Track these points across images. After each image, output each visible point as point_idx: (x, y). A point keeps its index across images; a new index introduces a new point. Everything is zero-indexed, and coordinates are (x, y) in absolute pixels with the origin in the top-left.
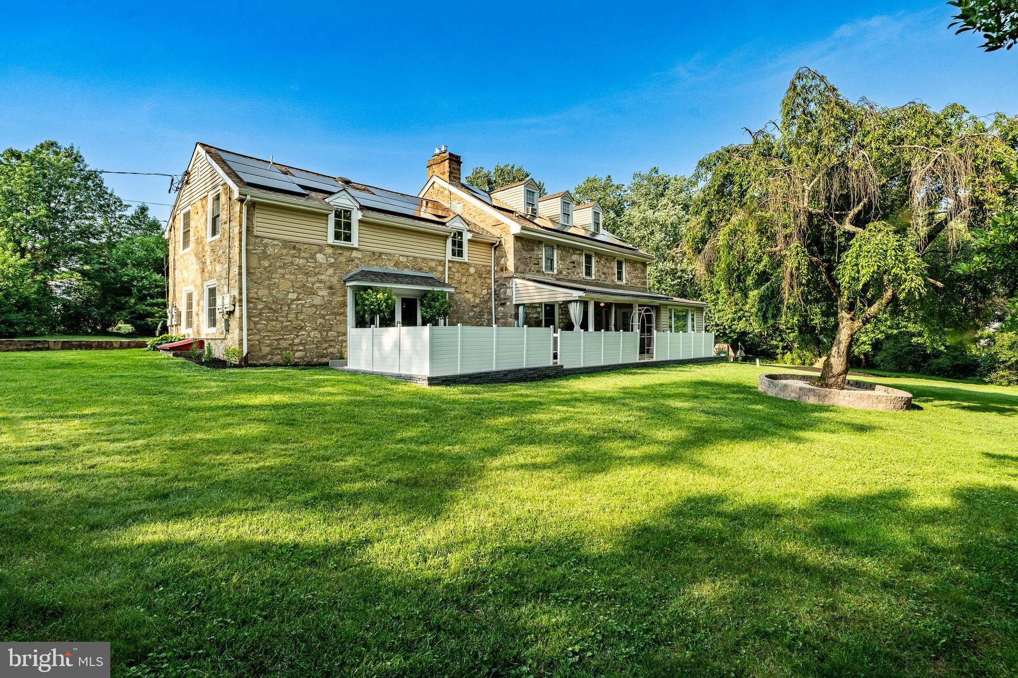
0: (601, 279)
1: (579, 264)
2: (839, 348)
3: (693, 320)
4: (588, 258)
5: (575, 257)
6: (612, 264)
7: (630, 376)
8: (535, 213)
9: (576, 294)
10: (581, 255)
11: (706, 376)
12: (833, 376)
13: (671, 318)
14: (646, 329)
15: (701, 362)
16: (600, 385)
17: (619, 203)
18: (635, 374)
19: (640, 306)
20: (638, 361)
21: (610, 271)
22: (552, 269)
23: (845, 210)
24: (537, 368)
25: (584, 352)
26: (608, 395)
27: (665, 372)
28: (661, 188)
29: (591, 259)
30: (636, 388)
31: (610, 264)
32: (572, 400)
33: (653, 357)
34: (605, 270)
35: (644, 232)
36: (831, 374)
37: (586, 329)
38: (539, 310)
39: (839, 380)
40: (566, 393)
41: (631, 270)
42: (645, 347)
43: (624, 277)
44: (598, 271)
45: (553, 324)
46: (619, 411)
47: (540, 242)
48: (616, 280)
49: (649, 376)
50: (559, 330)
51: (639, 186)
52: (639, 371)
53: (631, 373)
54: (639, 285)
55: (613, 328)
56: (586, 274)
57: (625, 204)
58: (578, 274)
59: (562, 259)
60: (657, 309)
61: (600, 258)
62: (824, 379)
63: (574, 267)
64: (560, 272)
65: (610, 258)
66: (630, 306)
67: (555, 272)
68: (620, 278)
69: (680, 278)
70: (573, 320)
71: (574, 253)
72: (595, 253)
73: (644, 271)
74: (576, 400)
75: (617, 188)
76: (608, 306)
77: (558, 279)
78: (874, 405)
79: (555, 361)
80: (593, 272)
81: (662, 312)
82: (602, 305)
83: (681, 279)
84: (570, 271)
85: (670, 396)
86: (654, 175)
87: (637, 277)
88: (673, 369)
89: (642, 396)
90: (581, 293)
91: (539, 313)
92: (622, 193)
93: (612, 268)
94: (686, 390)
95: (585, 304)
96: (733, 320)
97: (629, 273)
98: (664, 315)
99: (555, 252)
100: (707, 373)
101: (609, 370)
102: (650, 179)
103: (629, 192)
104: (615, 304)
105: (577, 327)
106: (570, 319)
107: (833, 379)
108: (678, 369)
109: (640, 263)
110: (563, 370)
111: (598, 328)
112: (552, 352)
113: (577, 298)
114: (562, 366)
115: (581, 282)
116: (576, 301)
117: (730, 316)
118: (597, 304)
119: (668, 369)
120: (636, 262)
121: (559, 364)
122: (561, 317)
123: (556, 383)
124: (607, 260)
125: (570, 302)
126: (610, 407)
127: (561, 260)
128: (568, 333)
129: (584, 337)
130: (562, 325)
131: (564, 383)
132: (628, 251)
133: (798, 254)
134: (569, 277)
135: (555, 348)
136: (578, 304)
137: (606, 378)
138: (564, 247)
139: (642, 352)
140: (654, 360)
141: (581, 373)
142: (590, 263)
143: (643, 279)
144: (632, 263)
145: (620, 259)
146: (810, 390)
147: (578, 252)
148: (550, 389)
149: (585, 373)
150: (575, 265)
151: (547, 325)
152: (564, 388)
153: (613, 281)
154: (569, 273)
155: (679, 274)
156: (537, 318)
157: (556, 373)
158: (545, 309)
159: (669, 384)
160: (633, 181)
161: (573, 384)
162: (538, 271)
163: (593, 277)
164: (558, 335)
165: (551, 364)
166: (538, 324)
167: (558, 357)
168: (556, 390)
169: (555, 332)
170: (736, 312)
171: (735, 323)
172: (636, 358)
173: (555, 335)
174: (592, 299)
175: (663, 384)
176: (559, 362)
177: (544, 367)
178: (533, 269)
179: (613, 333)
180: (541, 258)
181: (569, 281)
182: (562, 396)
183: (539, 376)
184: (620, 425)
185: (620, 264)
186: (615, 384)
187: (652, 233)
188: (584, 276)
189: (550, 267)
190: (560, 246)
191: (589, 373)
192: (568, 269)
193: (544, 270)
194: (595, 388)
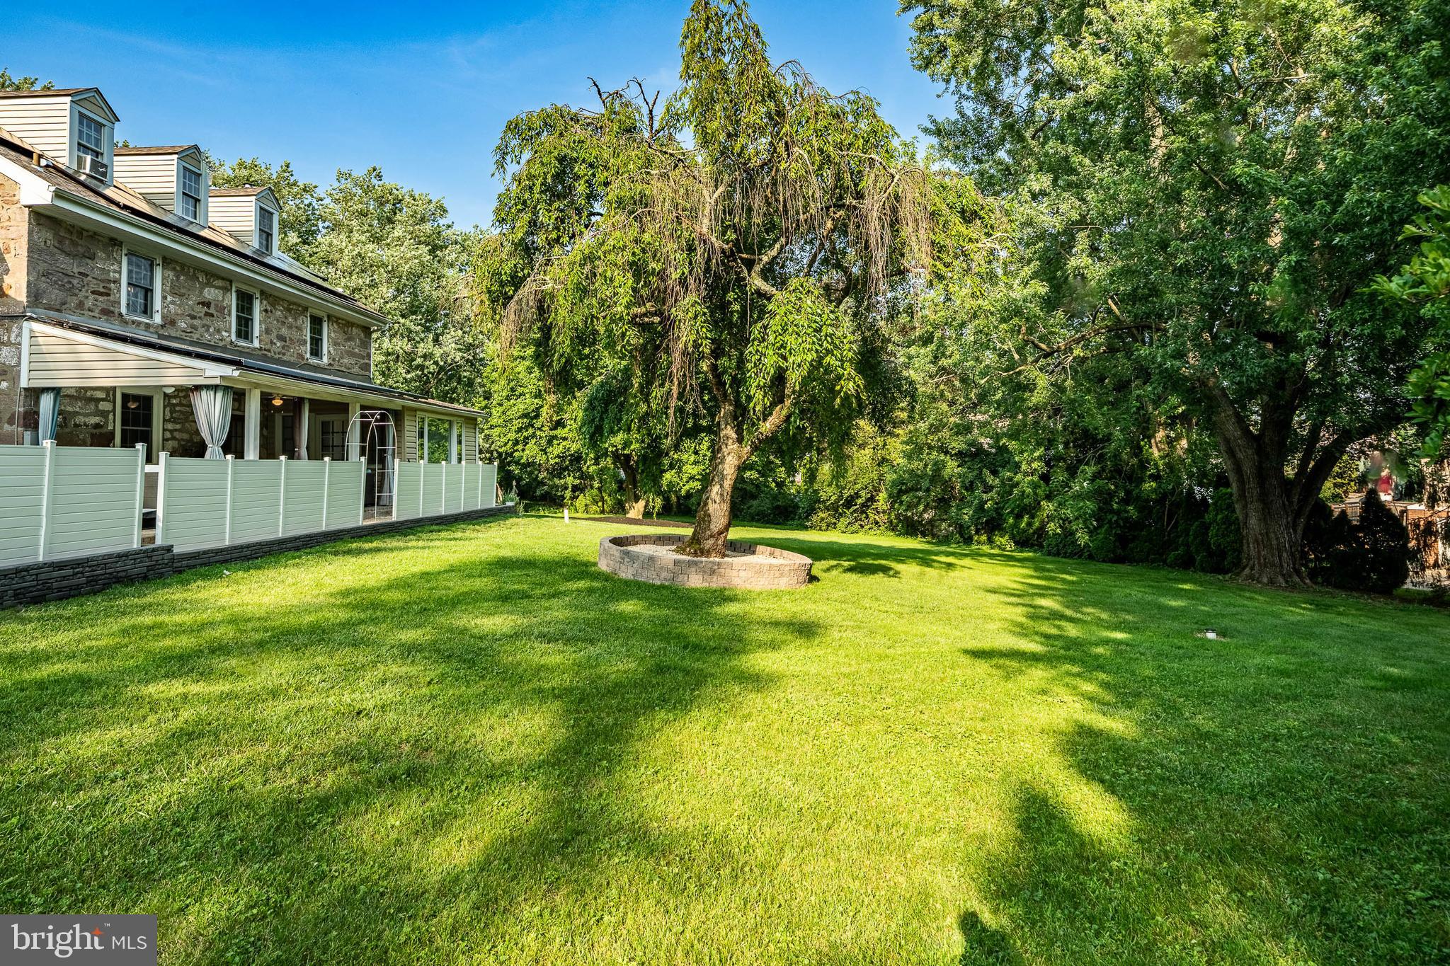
0: (274, 348)
1: (221, 309)
2: (722, 486)
3: (460, 442)
4: (245, 302)
5: (210, 294)
6: (300, 322)
7: (352, 561)
8: (104, 174)
9: (214, 372)
10: (226, 290)
11: (500, 547)
12: (712, 536)
13: (421, 435)
14: (376, 454)
15: (476, 518)
16: (280, 589)
17: (308, 220)
18: (359, 552)
19: (363, 408)
20: (361, 522)
21: (295, 334)
22: (147, 310)
23: (754, 253)
24: (87, 560)
25: (233, 509)
26: (308, 619)
27: (421, 543)
28: (388, 207)
29: (251, 303)
30: (370, 590)
31: (296, 320)
32: (198, 653)
33: (389, 513)
34: (284, 331)
35: (356, 281)
36: (708, 533)
37: (240, 455)
38: (104, 406)
39: (720, 542)
40: (181, 630)
41: (341, 338)
42: (374, 493)
43: (325, 351)
44: (268, 331)
45: (146, 438)
46: (351, 672)
47: (114, 242)
48: (308, 355)
49: (391, 555)
50: (163, 456)
51: (348, 197)
52: (367, 546)
53: (349, 552)
54: (356, 370)
55: (304, 452)
56: (239, 335)
57: (320, 225)
58: (218, 331)
59: (174, 290)
60: (398, 415)
61: (273, 305)
62: (698, 542)
63: (207, 314)
64: (169, 322)
65: (295, 307)
66: (342, 408)
67: (158, 319)
68: (316, 352)
69: (421, 367)
70: (205, 434)
71: (209, 284)
72: (262, 293)
73: (365, 344)
74: (213, 652)
75: (305, 190)
76: (294, 405)
77: (161, 337)
78: (776, 580)
79: (148, 533)
80: (256, 332)
81: (407, 423)
82: (277, 402)
83: (422, 370)
84: (196, 322)
85: (455, 603)
86: (374, 181)
87: (351, 354)
88: (434, 536)
89: (393, 610)
90: (229, 371)
91: (104, 414)
92: (315, 203)
93: (299, 329)
94: (479, 584)
95: (239, 397)
96: (516, 442)
97: (335, 344)
98: (410, 429)
99: (158, 274)
100: (498, 541)
101: (298, 549)
102: (368, 190)
103: (327, 201)
104: (311, 401)
105: (214, 450)
106: (197, 432)
107: (711, 541)
108: (443, 534)
109: (358, 326)
110: (173, 559)
111: (267, 452)
112: (138, 512)
113: (217, 382)
114: (169, 549)
115: (224, 349)
116: (215, 388)
117: (512, 436)
118: (266, 399)
119: (424, 536)
120: (350, 324)
121: (159, 542)
122: (170, 426)
123: (148, 599)
124: (289, 310)
125: (198, 388)
126: (319, 659)
127: (174, 294)
128: (188, 464)
129: (234, 473)
130: (170, 444)
131: (175, 594)
132: (335, 299)
133: (696, 317)
134: (195, 337)
135: (150, 499)
136: (219, 395)
137: (293, 571)
138: (183, 266)
139: (369, 503)
140: (394, 518)
141: (225, 561)
142: (250, 310)
143: (363, 358)
144: (345, 325)
145: (318, 313)
146: (690, 564)
147: (219, 283)
148: (126, 622)
149: (236, 559)
150: (212, 311)
151: (128, 442)
152: (173, 609)
153: (301, 356)
154: (193, 327)
155: (419, 361)
156: (97, 426)
157: (150, 568)
158: (124, 406)
159: (439, 573)
160: (336, 185)
161: (203, 595)
162: (106, 312)
163: (256, 344)
164: (160, 468)
165: (136, 545)
166: (102, 439)
167: (159, 524)
168: (148, 619)
169: (149, 459)
170: (520, 430)
171: (520, 447)
172: (357, 518)
173: (150, 468)
174: (257, 386)
175: (427, 574)
176: (160, 535)
177: (110, 556)
178: (89, 303)
179: (304, 464)
180: (117, 282)
181: (192, 343)
182: (168, 642)
183: (91, 581)
184: (364, 724)
185: (316, 322)
186: (319, 585)
187: (373, 285)
188: (233, 337)
189: (140, 308)
190: (170, 260)
191: (247, 558)
192: (193, 317)
193: (124, 310)
194: (266, 600)
